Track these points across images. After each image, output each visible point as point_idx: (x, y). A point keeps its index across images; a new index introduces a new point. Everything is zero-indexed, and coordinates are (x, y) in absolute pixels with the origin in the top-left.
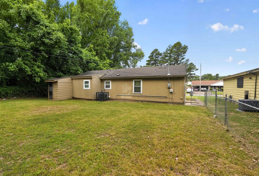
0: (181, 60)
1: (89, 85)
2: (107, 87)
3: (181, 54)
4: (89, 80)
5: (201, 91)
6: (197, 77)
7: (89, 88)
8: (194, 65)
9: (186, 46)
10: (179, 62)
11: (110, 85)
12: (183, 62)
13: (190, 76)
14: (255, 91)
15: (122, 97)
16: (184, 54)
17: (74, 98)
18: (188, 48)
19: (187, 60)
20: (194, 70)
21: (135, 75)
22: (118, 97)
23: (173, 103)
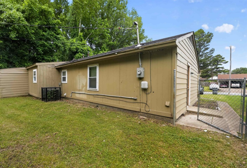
0: (204, 51)
3: (204, 44)
5: (232, 87)
6: (227, 71)
8: (222, 57)
9: (211, 33)
10: (201, 54)
12: (206, 53)
13: (216, 71)
16: (207, 43)
18: (213, 36)
19: (213, 50)
20: (222, 64)
22: (73, 96)
23: (149, 115)
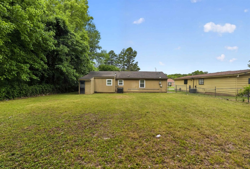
0: (132, 62)
1: (112, 82)
2: (120, 84)
3: (132, 57)
4: (112, 80)
7: (112, 85)
9: (136, 51)
10: (130, 64)
11: (123, 83)
12: (133, 64)
14: (193, 86)
15: (132, 90)
16: (134, 57)
17: (96, 92)
18: (137, 53)
21: (141, 77)
22: (129, 91)
23: (162, 92)
